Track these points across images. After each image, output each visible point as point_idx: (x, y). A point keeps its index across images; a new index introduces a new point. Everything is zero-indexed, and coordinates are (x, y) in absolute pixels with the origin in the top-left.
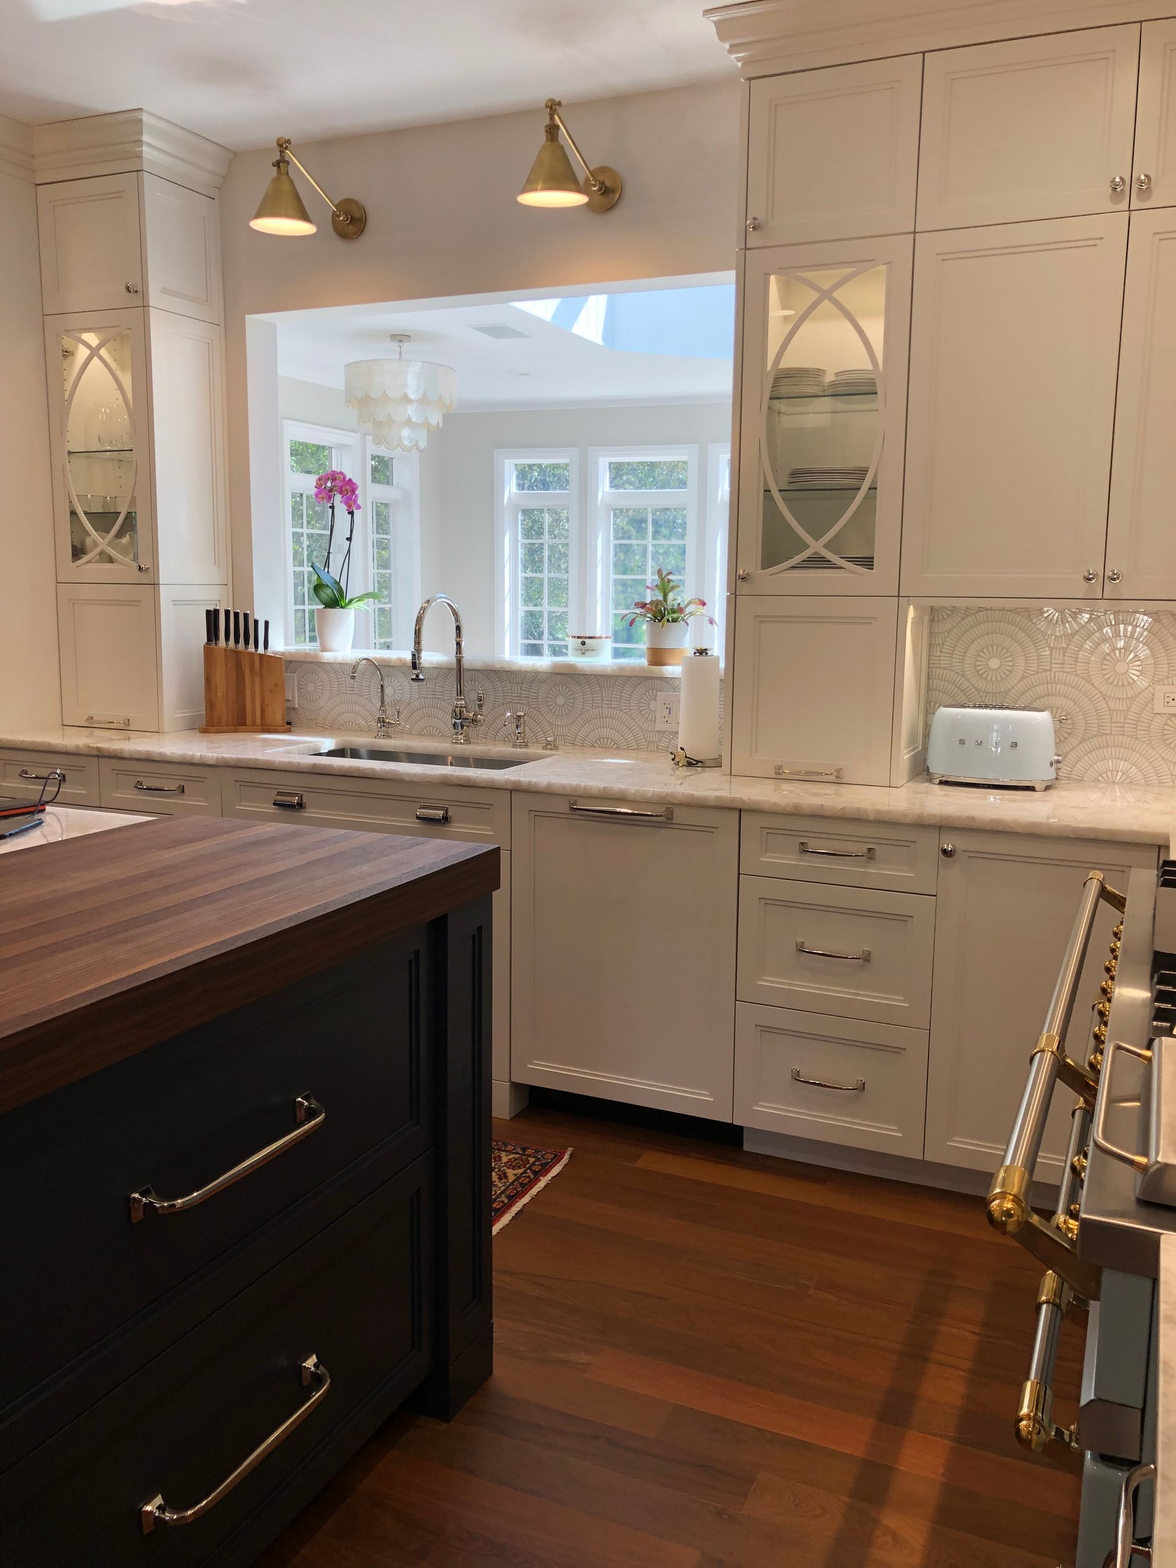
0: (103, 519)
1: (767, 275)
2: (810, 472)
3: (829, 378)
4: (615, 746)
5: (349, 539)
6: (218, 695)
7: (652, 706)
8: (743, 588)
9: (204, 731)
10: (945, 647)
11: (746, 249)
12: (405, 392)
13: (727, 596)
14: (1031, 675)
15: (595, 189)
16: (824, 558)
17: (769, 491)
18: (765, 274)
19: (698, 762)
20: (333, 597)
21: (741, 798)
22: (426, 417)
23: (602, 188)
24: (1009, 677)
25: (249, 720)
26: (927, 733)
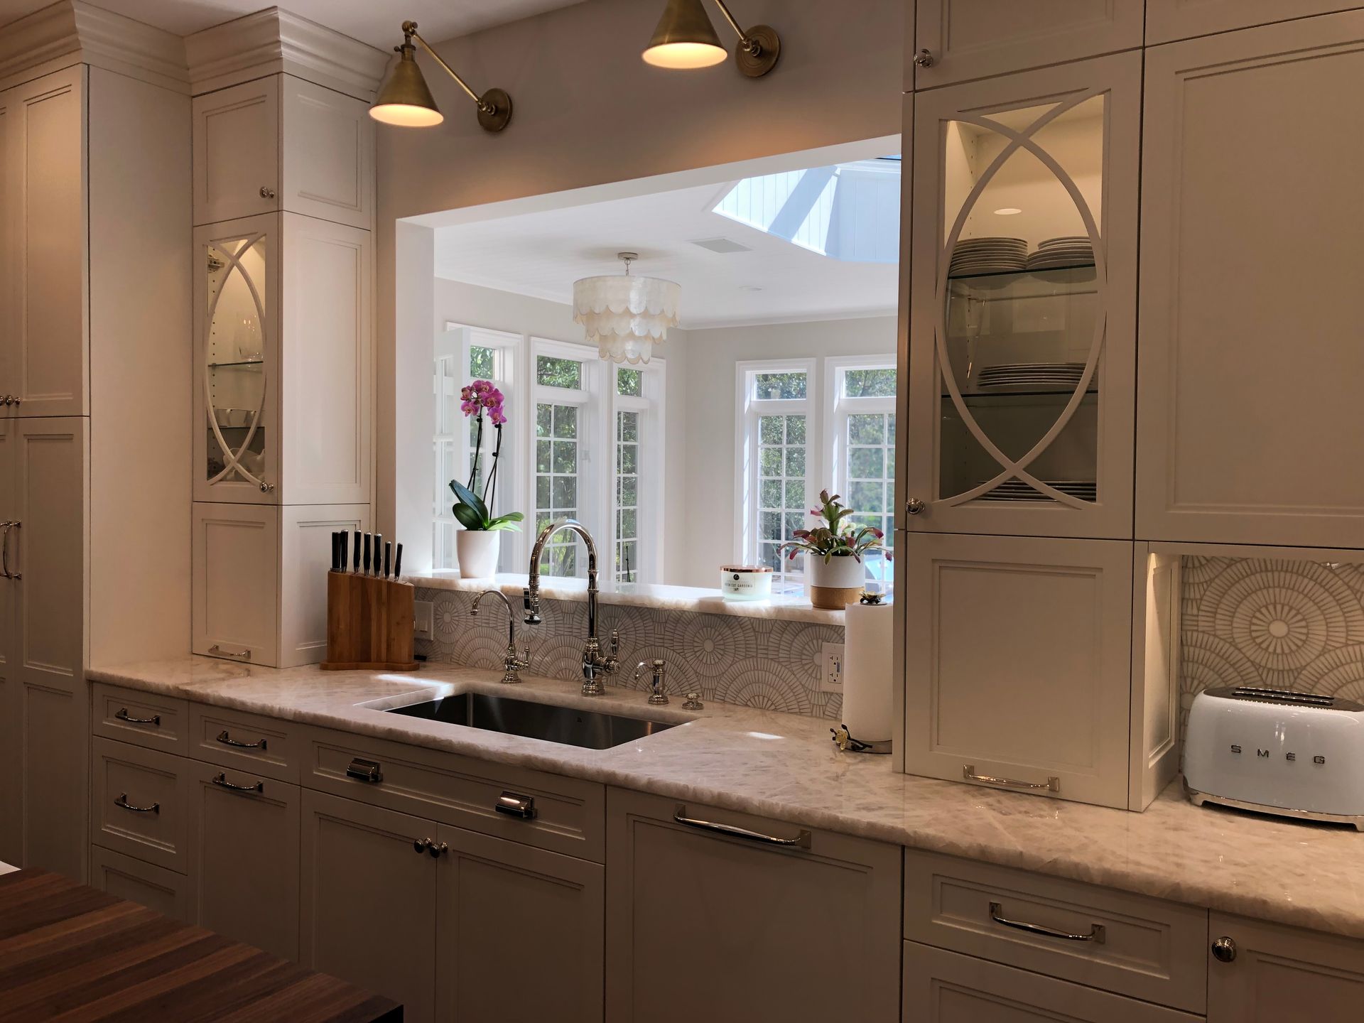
0: (234, 435)
1: (943, 122)
2: (1007, 371)
3: (1032, 249)
4: (773, 707)
5: (496, 455)
6: (340, 627)
7: (817, 661)
8: (917, 522)
9: (324, 668)
10: (1203, 603)
11: (916, 91)
12: (627, 307)
13: (895, 531)
14: (1337, 648)
15: (748, 50)
16: (1026, 484)
17: (949, 396)
18: (940, 120)
19: (865, 746)
20: (474, 517)
21: (904, 829)
22: (649, 330)
23: (757, 49)
24: (1303, 649)
25: (373, 656)
26: (1182, 721)
